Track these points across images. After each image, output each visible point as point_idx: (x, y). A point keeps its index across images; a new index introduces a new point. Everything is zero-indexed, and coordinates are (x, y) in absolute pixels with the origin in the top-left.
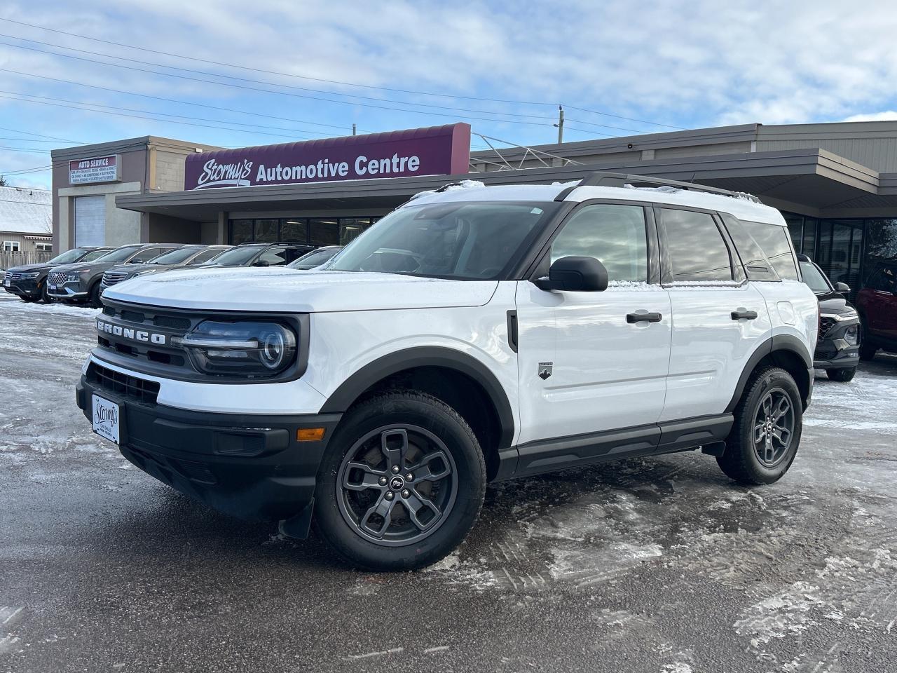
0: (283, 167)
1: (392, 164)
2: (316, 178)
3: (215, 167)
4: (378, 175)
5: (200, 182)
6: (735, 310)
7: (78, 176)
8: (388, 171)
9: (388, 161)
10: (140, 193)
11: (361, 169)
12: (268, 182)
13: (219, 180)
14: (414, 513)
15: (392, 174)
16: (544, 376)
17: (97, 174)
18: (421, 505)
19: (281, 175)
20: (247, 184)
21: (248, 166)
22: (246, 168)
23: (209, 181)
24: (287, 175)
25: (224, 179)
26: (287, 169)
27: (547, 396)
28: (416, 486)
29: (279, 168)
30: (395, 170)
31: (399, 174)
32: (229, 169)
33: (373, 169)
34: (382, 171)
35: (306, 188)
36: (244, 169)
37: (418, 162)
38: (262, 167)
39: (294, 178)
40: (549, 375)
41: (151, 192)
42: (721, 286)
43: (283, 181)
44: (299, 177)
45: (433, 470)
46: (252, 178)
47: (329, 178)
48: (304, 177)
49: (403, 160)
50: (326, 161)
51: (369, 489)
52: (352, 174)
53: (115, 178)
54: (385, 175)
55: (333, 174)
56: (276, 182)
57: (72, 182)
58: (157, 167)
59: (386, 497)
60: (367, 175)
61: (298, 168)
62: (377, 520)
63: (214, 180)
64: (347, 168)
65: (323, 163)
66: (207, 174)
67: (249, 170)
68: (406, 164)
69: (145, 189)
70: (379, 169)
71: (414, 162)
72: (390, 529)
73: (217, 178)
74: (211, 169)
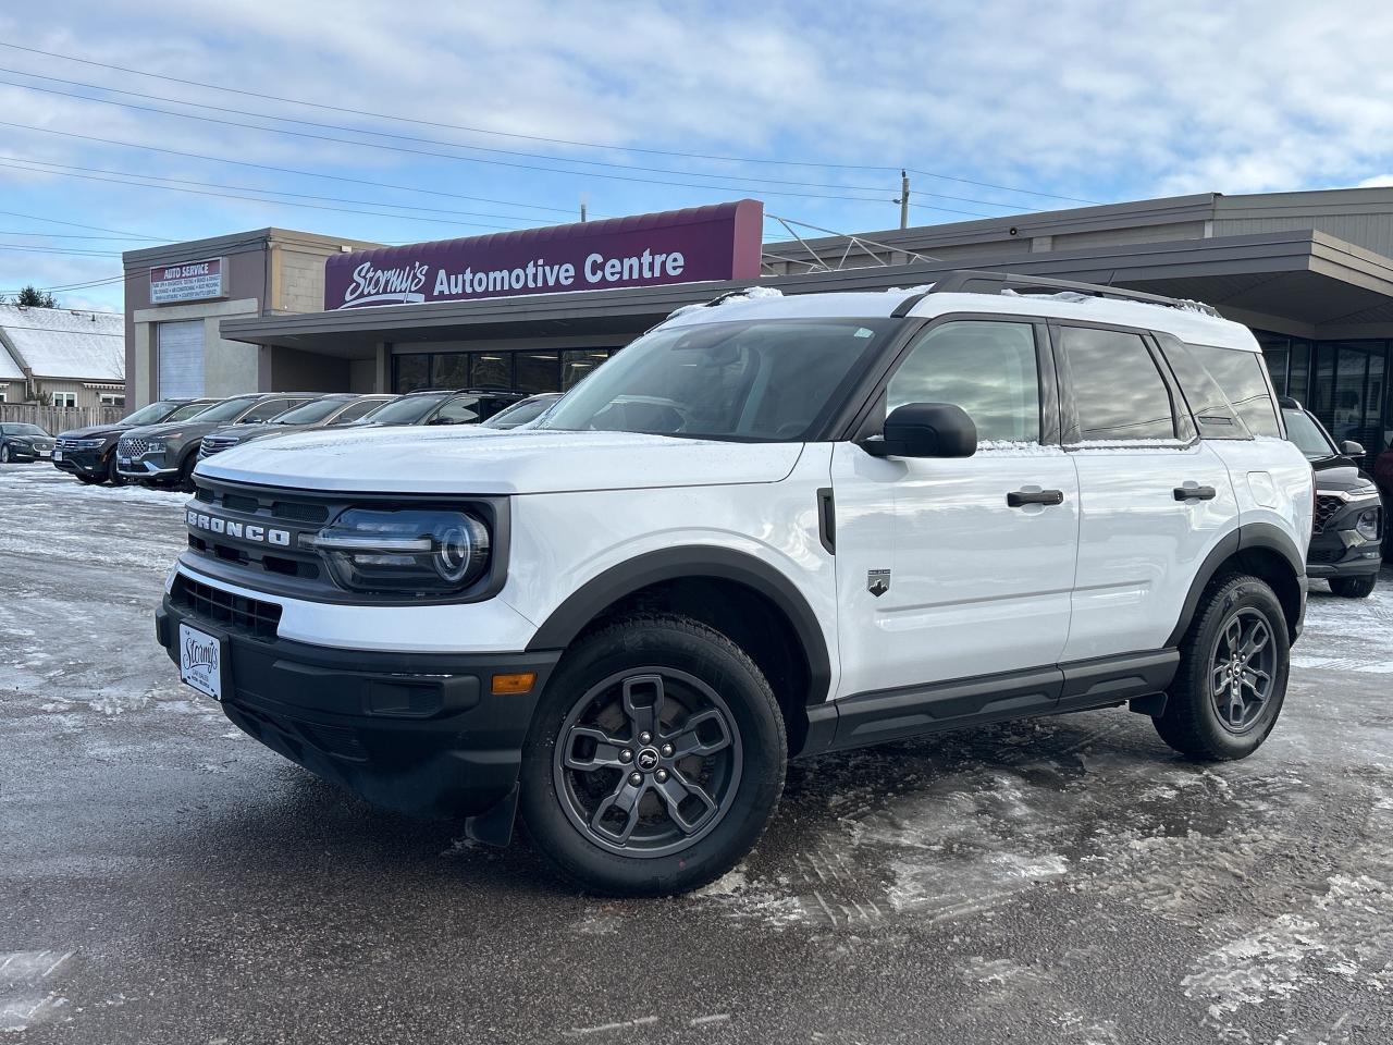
0: (474, 273)
1: (641, 265)
2: (525, 290)
3: (371, 274)
4: (620, 283)
5: (348, 297)
6: (1179, 485)
7: (164, 291)
8: (635, 276)
9: (634, 261)
10: (256, 316)
11: (594, 273)
12: (451, 297)
13: (377, 293)
14: (675, 805)
15: (641, 281)
16: (878, 591)
17: (192, 288)
18: (686, 794)
19: (472, 285)
20: (420, 299)
21: (422, 271)
22: (418, 275)
23: (362, 295)
24: (480, 285)
25: (385, 292)
26: (481, 275)
27: (883, 622)
28: (677, 763)
29: (468, 275)
30: (647, 274)
31: (653, 281)
32: (393, 277)
33: (612, 274)
34: (626, 277)
35: (510, 304)
36: (415, 276)
37: (681, 262)
38: (442, 274)
39: (491, 289)
40: (885, 589)
41: (273, 313)
42: (1157, 447)
43: (475, 294)
44: (498, 288)
45: (704, 740)
46: (427, 289)
47: (546, 288)
48: (506, 287)
49: (659, 259)
50: (541, 262)
51: (604, 768)
52: (580, 281)
53: (218, 293)
54: (631, 282)
55: (551, 282)
56: (464, 295)
57: (154, 300)
58: (282, 275)
59: (630, 781)
60: (604, 283)
61: (498, 274)
62: (617, 817)
63: (369, 294)
64: (572, 272)
65: (536, 265)
66: (358, 285)
67: (423, 278)
68: (663, 264)
69: (264, 309)
70: (621, 273)
71: (675, 262)
72: (638, 830)
73: (373, 292)
74: (364, 277)
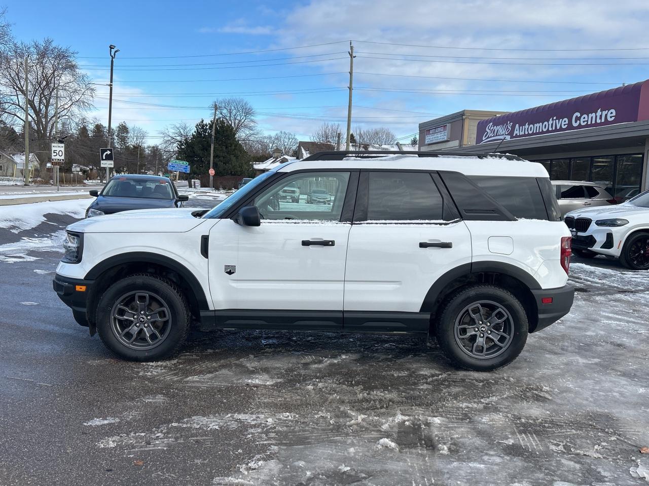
0: (529, 125)
1: (596, 116)
2: (548, 131)
3: (492, 128)
4: (587, 126)
5: (484, 138)
7: (430, 139)
8: (593, 122)
9: (594, 115)
10: (458, 147)
11: (576, 122)
12: (520, 136)
13: (494, 136)
14: (148, 336)
15: (596, 124)
16: (230, 273)
17: (438, 137)
19: (528, 131)
20: (508, 138)
21: (510, 125)
22: (509, 127)
23: (488, 137)
24: (531, 128)
25: (496, 135)
26: (532, 126)
29: (527, 126)
30: (599, 121)
31: (601, 124)
32: (500, 129)
33: (584, 122)
34: (589, 123)
35: (540, 138)
36: (507, 128)
37: (614, 114)
38: (517, 125)
39: (535, 132)
40: (233, 273)
41: (464, 146)
43: (529, 134)
46: (511, 133)
47: (556, 130)
48: (541, 131)
49: (604, 113)
50: (555, 118)
52: (570, 126)
53: (446, 139)
54: (591, 125)
55: (558, 128)
56: (525, 135)
57: (426, 143)
58: (469, 130)
60: (580, 126)
61: (538, 125)
63: (491, 137)
64: (567, 122)
65: (553, 120)
66: (488, 133)
67: (510, 128)
68: (606, 115)
69: (460, 145)
70: (587, 121)
71: (611, 114)
73: (492, 136)
74: (490, 129)
